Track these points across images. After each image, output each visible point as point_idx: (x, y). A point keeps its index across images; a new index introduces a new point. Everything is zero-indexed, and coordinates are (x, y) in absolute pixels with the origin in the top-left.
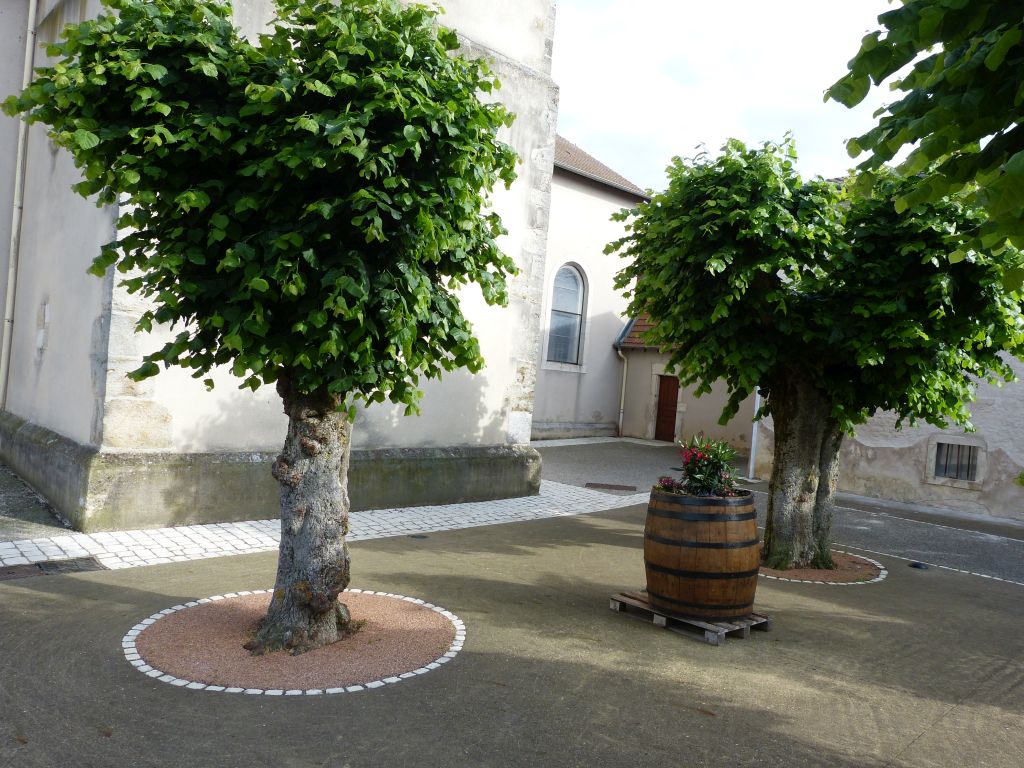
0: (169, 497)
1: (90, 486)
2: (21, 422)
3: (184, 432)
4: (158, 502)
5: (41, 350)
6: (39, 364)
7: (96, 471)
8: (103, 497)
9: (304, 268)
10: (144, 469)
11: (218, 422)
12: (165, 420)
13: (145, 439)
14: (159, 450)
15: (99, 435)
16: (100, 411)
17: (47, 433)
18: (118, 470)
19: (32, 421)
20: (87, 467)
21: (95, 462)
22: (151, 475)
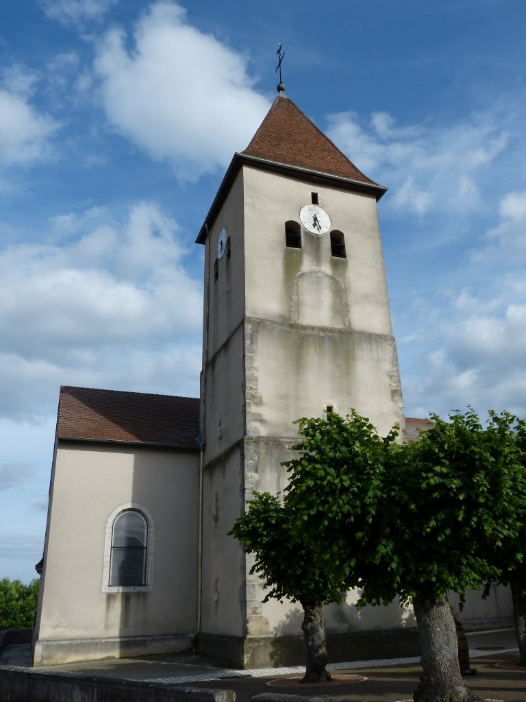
0: (272, 655)
1: (245, 651)
2: (210, 635)
3: (275, 628)
4: (268, 658)
5: (217, 602)
6: (216, 608)
7: (246, 645)
8: (249, 655)
9: (301, 567)
10: (261, 644)
11: (286, 624)
12: (267, 623)
13: (261, 632)
14: (266, 636)
15: (246, 631)
16: (245, 621)
17: (224, 636)
18: (253, 644)
19: (216, 633)
20: (243, 643)
21: (246, 642)
22: (264, 646)
